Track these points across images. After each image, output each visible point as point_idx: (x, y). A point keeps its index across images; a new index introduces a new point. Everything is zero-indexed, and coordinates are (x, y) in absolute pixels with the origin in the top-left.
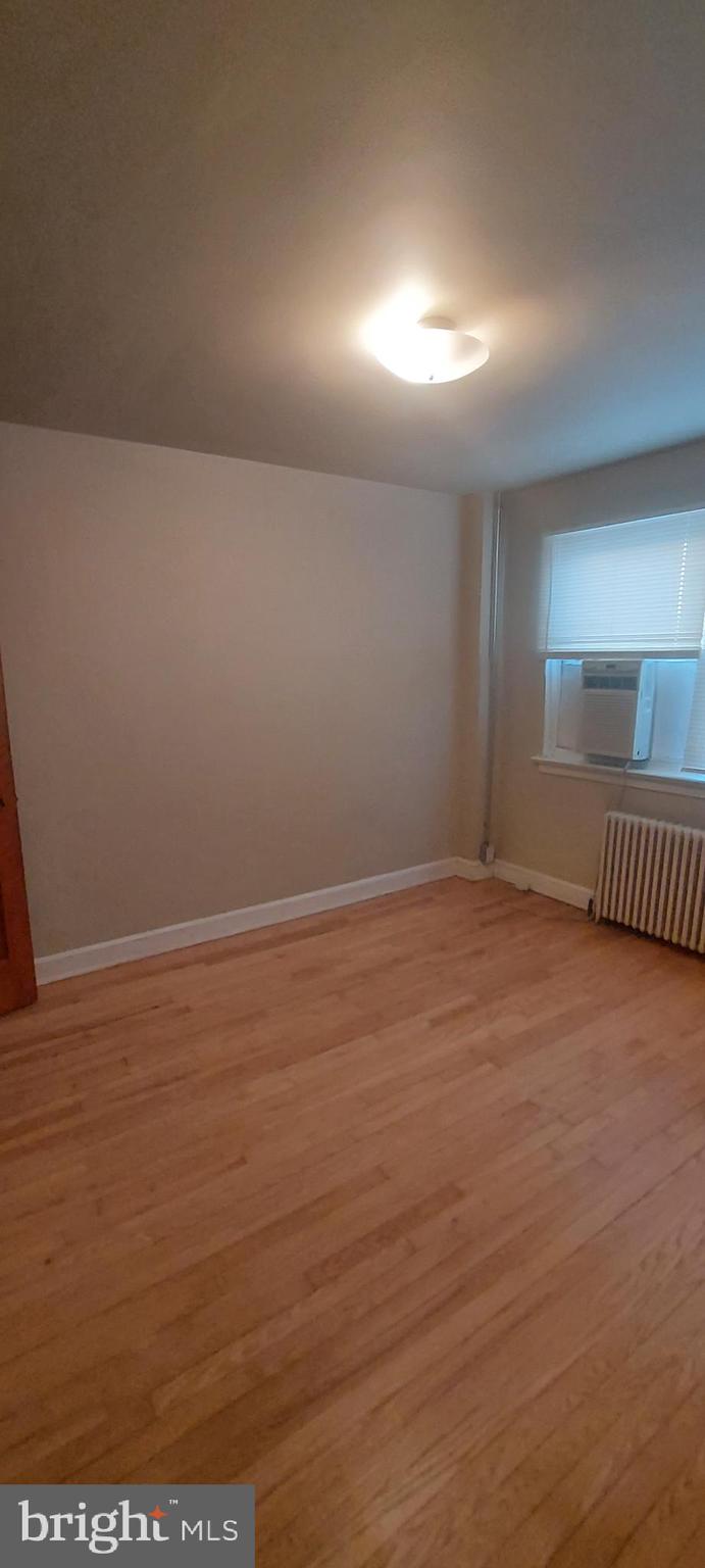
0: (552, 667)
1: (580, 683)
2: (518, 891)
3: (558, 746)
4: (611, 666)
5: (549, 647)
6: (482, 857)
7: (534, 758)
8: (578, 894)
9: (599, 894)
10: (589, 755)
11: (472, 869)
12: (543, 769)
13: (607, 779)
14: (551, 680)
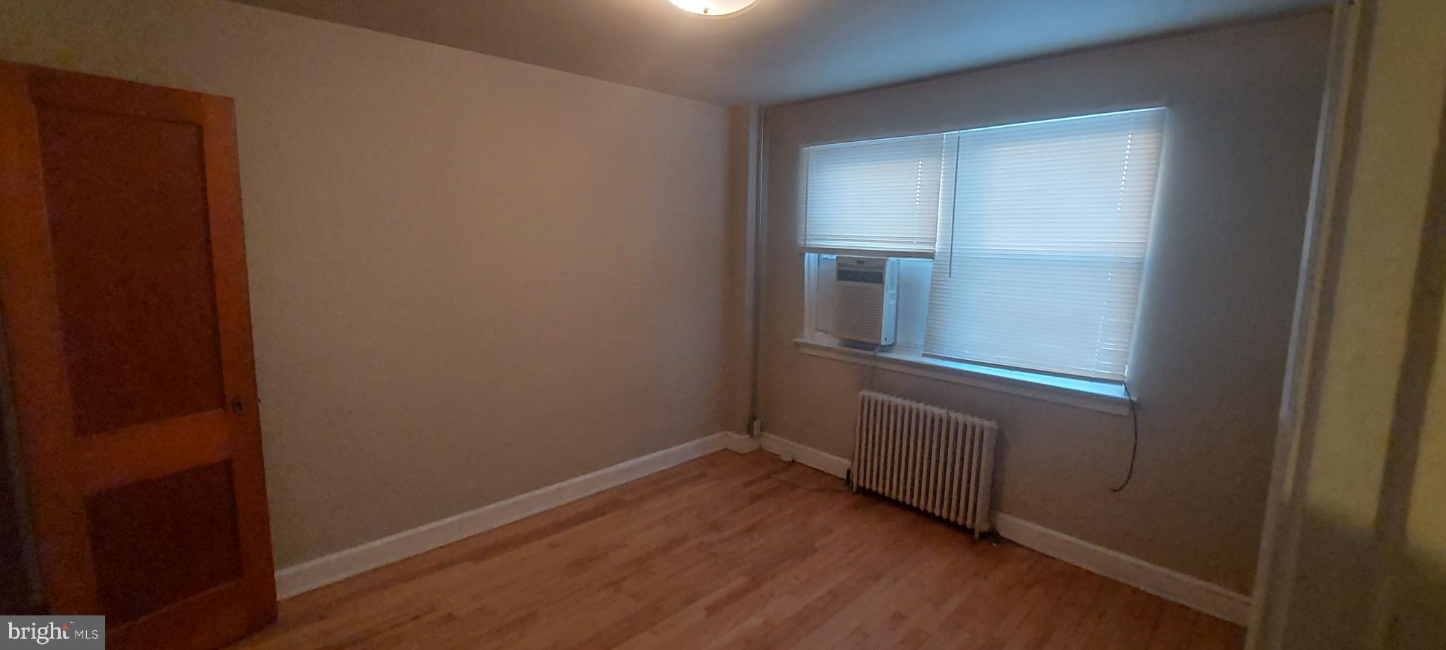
0: (811, 258)
1: (834, 274)
2: (784, 462)
3: (817, 329)
4: (860, 262)
5: (807, 243)
6: (750, 431)
7: (795, 340)
8: (837, 465)
9: (856, 464)
10: (844, 339)
11: (740, 442)
12: (804, 350)
13: (861, 361)
14: (809, 272)
